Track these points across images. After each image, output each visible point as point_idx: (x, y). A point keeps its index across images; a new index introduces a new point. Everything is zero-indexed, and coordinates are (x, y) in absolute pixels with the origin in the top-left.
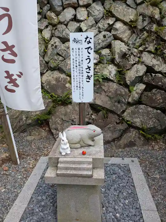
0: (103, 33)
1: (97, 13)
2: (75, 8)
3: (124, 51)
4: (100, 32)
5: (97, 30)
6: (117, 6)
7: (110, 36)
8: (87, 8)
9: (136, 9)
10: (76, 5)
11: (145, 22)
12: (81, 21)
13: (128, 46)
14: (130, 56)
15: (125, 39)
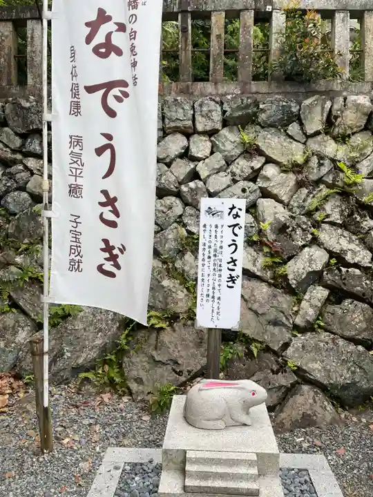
0: (242, 184)
1: (229, 146)
2: (188, 136)
3: (283, 219)
4: (235, 181)
5: (229, 177)
6: (269, 136)
7: (255, 191)
8: (210, 136)
9: (305, 144)
10: (191, 131)
11: (322, 168)
12: (199, 160)
13: (290, 210)
14: (294, 229)
15: (285, 198)
